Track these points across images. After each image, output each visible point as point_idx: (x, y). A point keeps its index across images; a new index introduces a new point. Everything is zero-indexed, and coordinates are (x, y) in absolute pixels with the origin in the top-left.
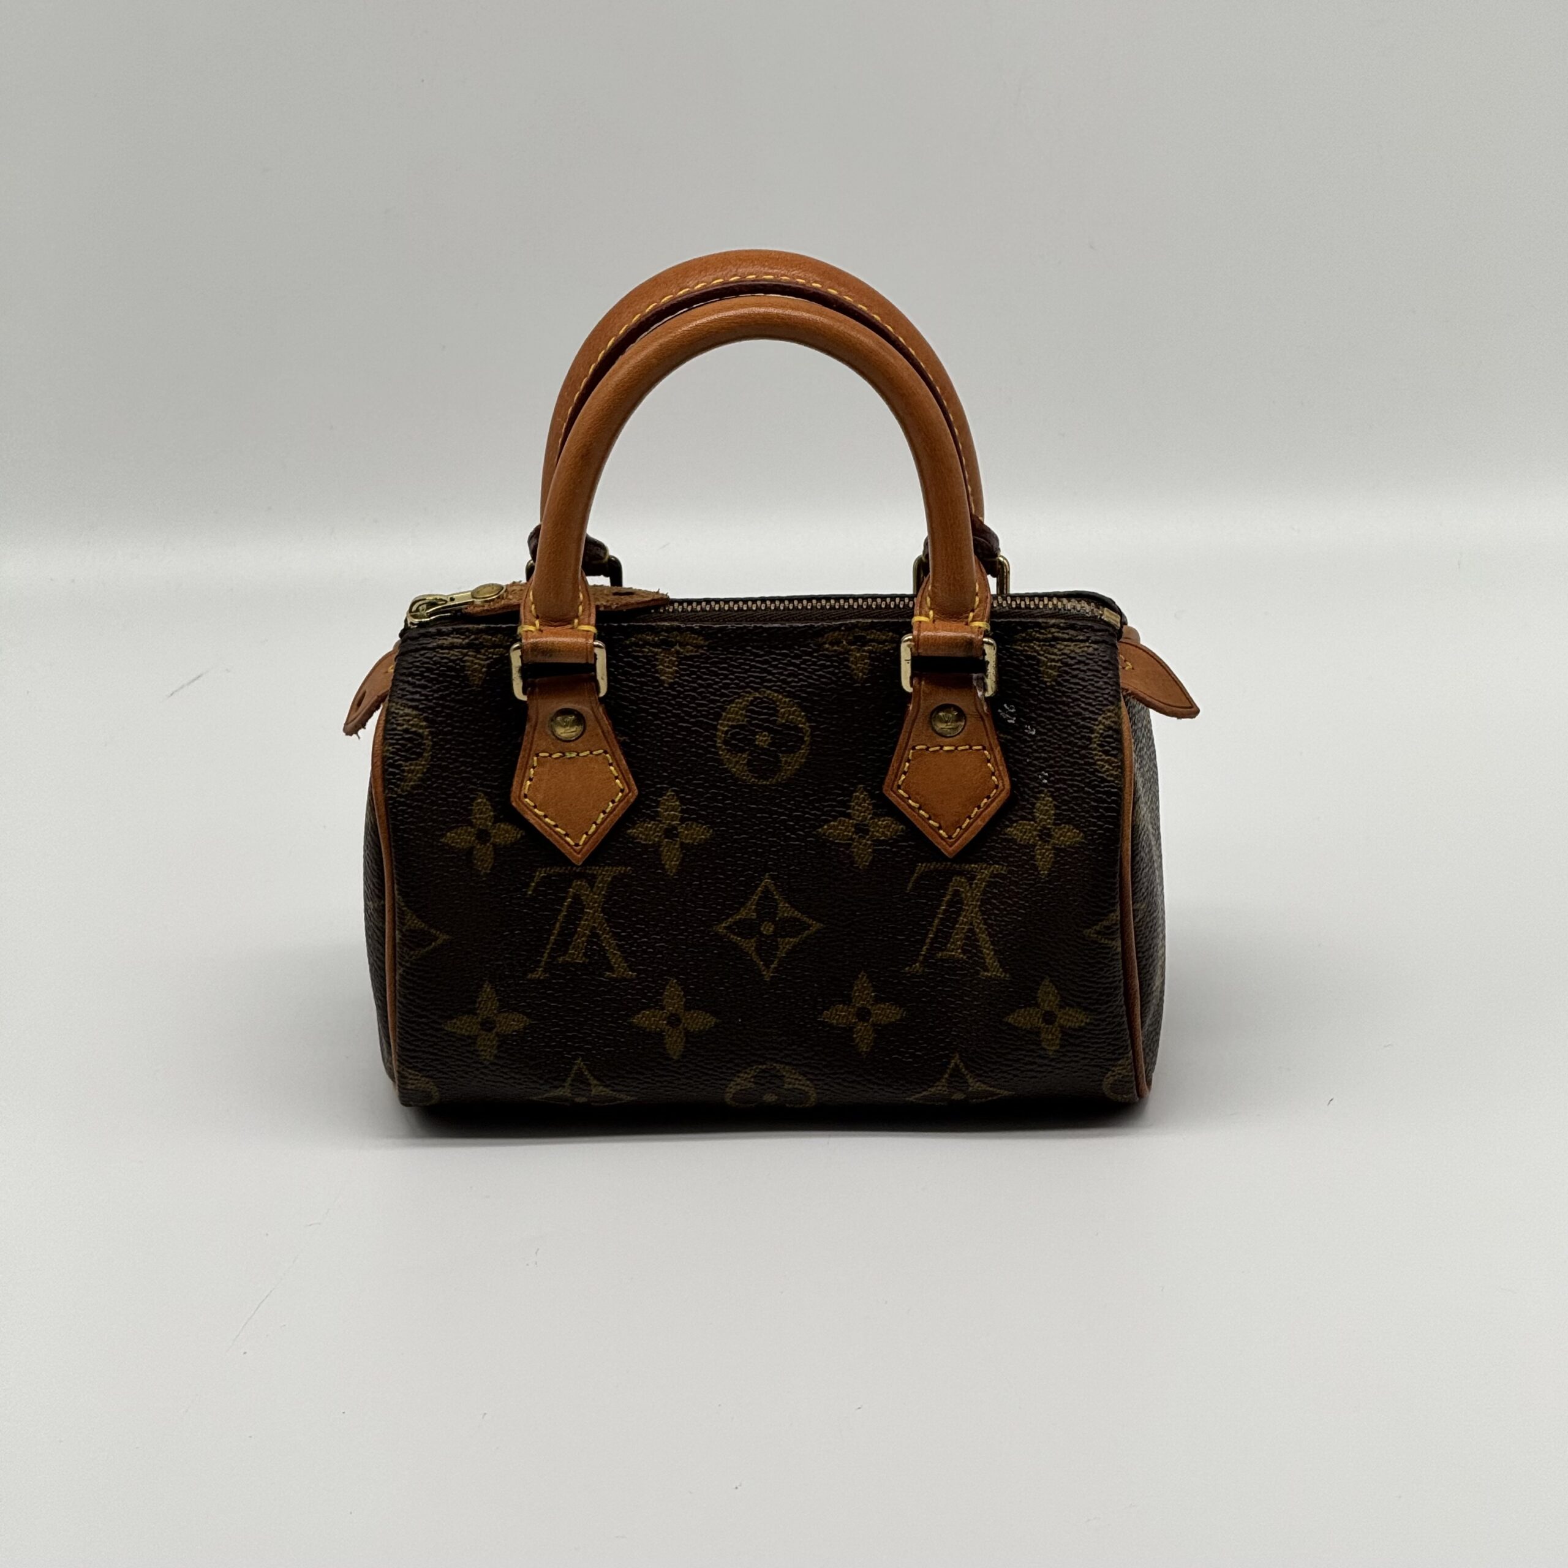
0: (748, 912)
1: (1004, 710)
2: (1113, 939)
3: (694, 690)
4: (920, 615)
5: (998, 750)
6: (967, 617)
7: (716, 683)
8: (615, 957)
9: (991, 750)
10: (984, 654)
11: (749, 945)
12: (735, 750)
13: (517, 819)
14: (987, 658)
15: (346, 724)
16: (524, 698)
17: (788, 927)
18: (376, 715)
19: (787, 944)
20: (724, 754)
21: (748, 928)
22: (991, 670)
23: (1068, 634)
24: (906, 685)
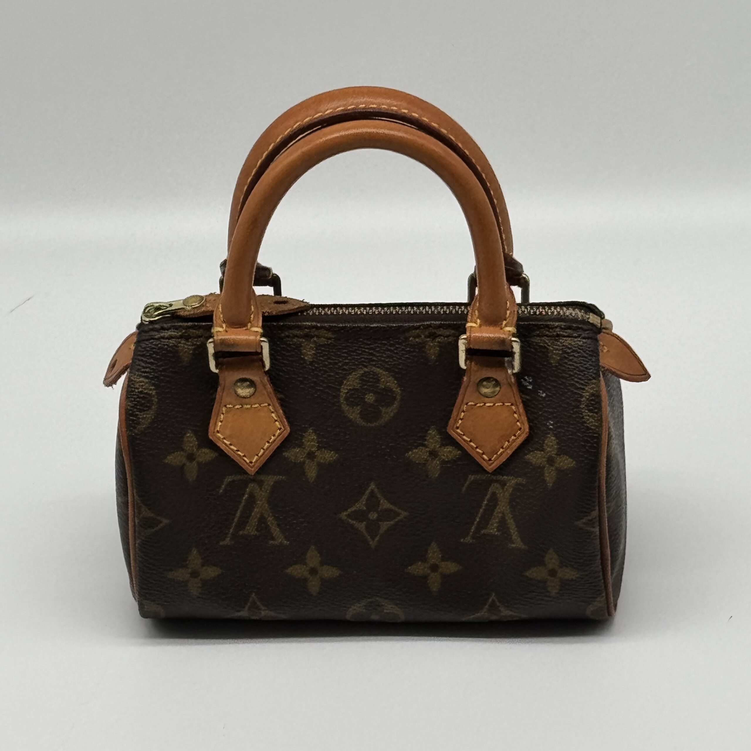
0: (360, 505)
1: (525, 380)
2: (594, 527)
3: (325, 366)
4: (471, 322)
5: (521, 406)
6: (502, 324)
7: (340, 362)
8: (276, 531)
9: (517, 406)
10: (512, 347)
11: (361, 526)
12: (351, 404)
13: (213, 446)
14: (514, 350)
15: (105, 379)
16: (217, 371)
17: (387, 515)
18: (123, 377)
19: (385, 526)
20: (345, 408)
21: (360, 516)
22: (517, 357)
23: (566, 332)
24: (462, 364)
